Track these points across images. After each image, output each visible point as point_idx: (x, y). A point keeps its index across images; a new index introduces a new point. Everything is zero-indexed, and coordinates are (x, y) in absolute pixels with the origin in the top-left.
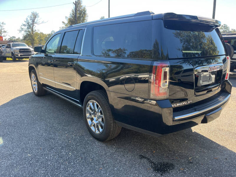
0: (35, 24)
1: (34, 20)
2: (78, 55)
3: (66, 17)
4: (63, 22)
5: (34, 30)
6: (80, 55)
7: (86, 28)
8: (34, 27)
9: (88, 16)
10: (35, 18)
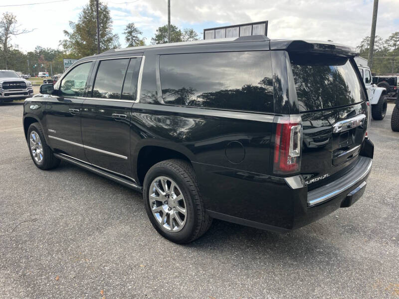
0: (10, 35)
1: (8, 27)
2: (133, 101)
3: (71, 23)
4: (66, 32)
5: (8, 45)
6: (135, 102)
7: (144, 57)
8: (8, 40)
9: (112, 22)
10: (10, 24)
